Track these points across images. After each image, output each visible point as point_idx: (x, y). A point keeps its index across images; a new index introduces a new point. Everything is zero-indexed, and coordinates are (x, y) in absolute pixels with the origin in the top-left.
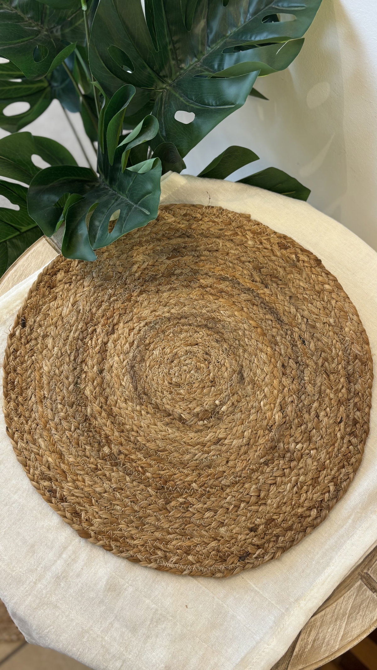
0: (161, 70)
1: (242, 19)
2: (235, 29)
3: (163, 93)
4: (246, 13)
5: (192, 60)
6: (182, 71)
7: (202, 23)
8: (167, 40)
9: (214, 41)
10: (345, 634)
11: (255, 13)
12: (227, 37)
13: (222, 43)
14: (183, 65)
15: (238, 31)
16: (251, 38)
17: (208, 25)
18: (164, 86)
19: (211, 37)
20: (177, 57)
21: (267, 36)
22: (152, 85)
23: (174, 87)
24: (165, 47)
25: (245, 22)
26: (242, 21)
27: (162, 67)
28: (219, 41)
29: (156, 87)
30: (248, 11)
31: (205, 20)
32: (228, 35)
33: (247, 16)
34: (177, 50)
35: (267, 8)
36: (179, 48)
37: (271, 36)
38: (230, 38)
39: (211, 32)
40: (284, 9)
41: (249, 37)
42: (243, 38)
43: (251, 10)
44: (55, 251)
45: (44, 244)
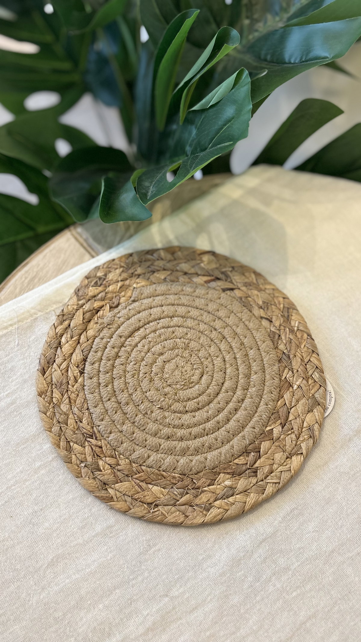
5: (272, 19)
14: (258, 26)
20: (252, 16)
44: (82, 250)
45: (68, 240)
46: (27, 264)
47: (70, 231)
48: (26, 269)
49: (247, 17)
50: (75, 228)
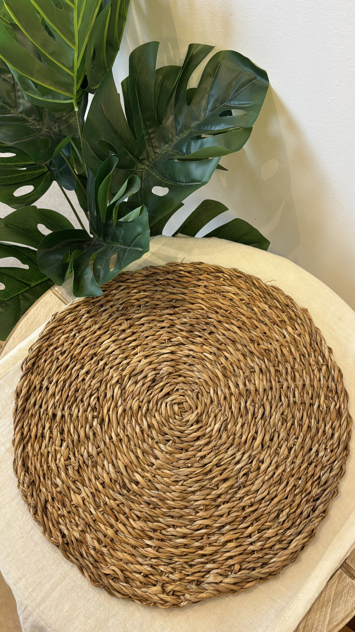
0: (140, 155)
1: (202, 114)
2: (198, 122)
3: (142, 173)
4: (205, 110)
5: (164, 146)
6: (157, 155)
7: (171, 118)
8: (144, 132)
9: (181, 131)
10: (331, 619)
11: (212, 110)
12: (191, 128)
13: (188, 132)
14: (157, 150)
15: (200, 123)
16: (211, 128)
17: (176, 120)
18: (143, 167)
19: (179, 128)
20: (152, 144)
21: (224, 127)
22: (133, 167)
23: (151, 167)
24: (142, 137)
25: (205, 116)
26: (203, 116)
27: (140, 153)
28: (186, 131)
29: (137, 168)
30: (207, 108)
31: (173, 116)
32: (192, 126)
33: (206, 112)
34: (152, 139)
35: (221, 106)
36: (153, 138)
37: (226, 127)
38: (194, 129)
39: (179, 125)
40: (235, 106)
41: (210, 127)
42: (205, 128)
43: (209, 107)
44: (60, 301)
45: (51, 296)
46: (27, 314)
47: (51, 290)
48: (27, 317)
49: (149, 146)
50: (54, 288)
